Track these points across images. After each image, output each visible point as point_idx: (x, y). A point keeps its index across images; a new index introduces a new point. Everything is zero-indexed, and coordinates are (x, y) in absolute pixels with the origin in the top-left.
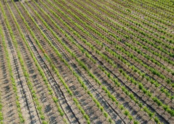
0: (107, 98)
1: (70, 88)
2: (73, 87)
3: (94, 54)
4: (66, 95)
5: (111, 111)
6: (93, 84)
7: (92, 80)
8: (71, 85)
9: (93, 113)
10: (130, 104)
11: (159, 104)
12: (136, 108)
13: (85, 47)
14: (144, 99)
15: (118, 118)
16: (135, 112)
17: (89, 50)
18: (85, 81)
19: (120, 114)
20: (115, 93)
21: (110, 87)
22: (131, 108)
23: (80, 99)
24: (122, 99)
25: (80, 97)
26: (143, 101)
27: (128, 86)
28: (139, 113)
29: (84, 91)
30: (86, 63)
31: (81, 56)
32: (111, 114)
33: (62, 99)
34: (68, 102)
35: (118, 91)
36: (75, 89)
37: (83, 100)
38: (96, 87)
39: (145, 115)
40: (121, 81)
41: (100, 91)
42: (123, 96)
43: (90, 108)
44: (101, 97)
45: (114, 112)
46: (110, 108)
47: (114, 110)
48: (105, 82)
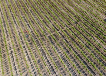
0: (65, 57)
1: (48, 51)
2: (50, 50)
3: (60, 31)
4: (46, 54)
5: (67, 64)
6: (59, 49)
7: (59, 47)
8: (49, 49)
9: (59, 64)
10: (76, 60)
11: (89, 61)
12: (78, 63)
13: (55, 26)
14: (83, 58)
15: (70, 67)
16: (78, 64)
17: (57, 28)
18: (55, 47)
19: (71, 65)
20: (69, 54)
21: (67, 51)
22: (76, 63)
23: (53, 57)
24: (73, 58)
25: (53, 56)
26: (82, 59)
27: (76, 50)
28: (79, 65)
29: (55, 53)
30: (56, 37)
31: (53, 32)
32: (67, 65)
33: (45, 57)
34: (48, 58)
35: (71, 54)
36: (51, 52)
37: (54, 58)
38: (61, 51)
39: (82, 66)
40: (73, 48)
41: (62, 53)
42: (73, 56)
43: (58, 62)
44: (63, 56)
45: (68, 64)
46: (67, 62)
47: (68, 63)
48: (65, 48)
